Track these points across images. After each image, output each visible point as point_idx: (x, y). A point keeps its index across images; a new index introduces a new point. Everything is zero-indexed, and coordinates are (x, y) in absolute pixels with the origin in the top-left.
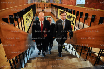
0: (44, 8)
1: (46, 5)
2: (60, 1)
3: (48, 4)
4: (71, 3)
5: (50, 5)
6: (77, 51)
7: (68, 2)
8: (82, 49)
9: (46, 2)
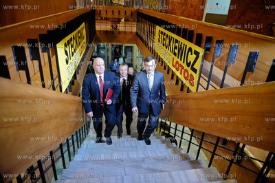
0: (119, 21)
1: (122, 14)
2: (163, 3)
3: (129, 10)
4: (192, 9)
5: (135, 15)
6: (203, 146)
7: (184, 8)
8: (216, 145)
9: (124, 6)
